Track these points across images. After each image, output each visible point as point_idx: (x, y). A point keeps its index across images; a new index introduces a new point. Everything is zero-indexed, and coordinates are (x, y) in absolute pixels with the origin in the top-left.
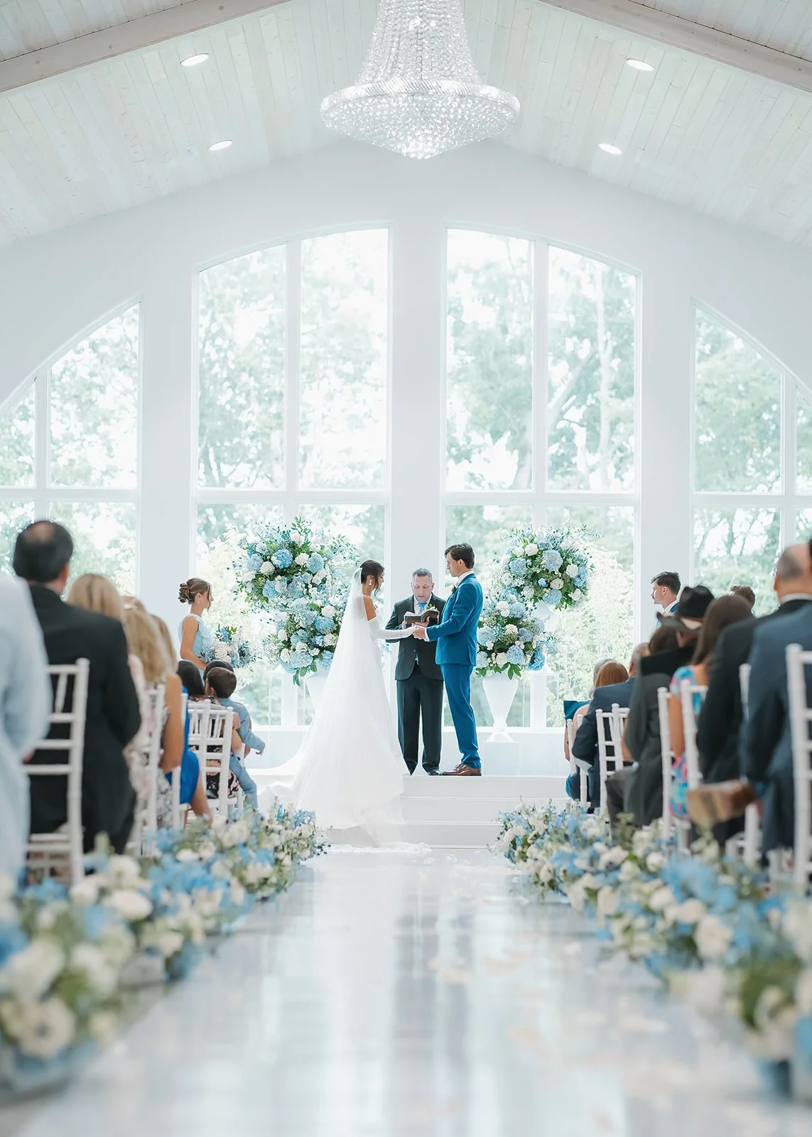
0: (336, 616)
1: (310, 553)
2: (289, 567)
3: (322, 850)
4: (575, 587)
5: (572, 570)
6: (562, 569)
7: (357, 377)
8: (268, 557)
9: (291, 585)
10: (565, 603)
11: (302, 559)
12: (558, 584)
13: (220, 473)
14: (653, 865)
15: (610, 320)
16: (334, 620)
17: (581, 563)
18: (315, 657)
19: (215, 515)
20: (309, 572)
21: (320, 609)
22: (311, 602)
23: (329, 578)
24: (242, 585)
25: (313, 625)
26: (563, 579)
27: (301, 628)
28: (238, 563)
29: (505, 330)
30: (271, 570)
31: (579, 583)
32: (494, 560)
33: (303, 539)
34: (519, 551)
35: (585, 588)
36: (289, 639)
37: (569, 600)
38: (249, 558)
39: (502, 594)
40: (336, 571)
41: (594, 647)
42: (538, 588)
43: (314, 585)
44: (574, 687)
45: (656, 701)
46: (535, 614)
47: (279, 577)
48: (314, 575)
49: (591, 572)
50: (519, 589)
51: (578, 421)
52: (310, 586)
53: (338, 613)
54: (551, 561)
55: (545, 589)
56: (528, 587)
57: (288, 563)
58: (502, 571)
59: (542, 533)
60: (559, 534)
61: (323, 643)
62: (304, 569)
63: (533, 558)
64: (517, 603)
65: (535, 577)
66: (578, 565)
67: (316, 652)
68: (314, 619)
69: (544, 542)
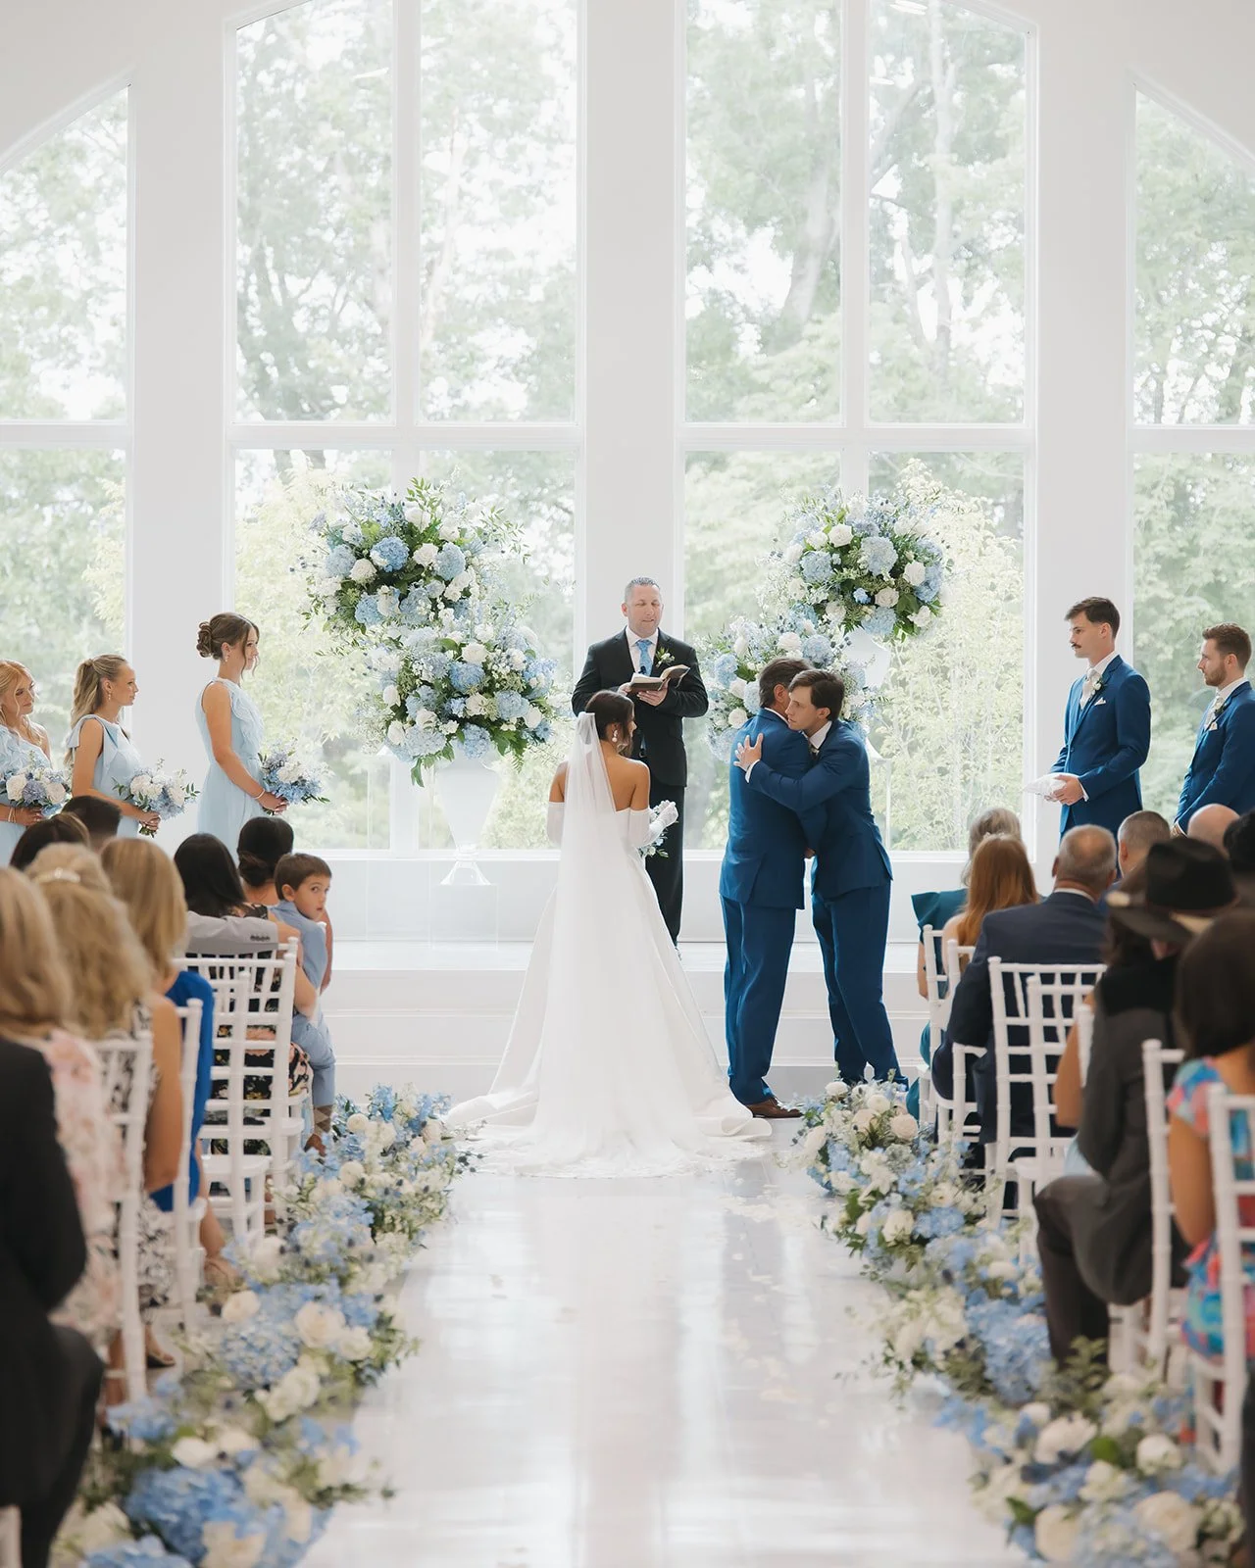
0: (488, 661)
1: (440, 544)
2: (403, 570)
3: (467, 1164)
4: (920, 603)
5: (914, 574)
6: (897, 571)
7: (518, 124)
8: (365, 552)
9: (406, 601)
10: (901, 631)
11: (426, 554)
12: (888, 597)
13: (284, 292)
14: (1151, 1464)
15: (950, 25)
16: (485, 668)
17: (930, 559)
18: (449, 737)
19: (276, 364)
20: (438, 578)
21: (459, 648)
22: (442, 636)
23: (475, 590)
24: (319, 603)
25: (447, 679)
26: (899, 589)
27: (425, 683)
28: (310, 560)
29: (769, 43)
30: (370, 574)
31: (926, 595)
32: (773, 553)
33: (427, 520)
34: (818, 538)
35: (937, 603)
36: (403, 702)
37: (909, 626)
38: (329, 550)
39: (790, 620)
40: (489, 574)
41: (945, 670)
42: (853, 606)
43: (448, 603)
44: (908, 740)
45: (1139, 1064)
46: (849, 656)
47: (385, 588)
48: (447, 583)
49: (948, 572)
50: (819, 608)
51: (894, 196)
52: (441, 606)
53: (492, 656)
54: (877, 556)
55: (865, 608)
56: (835, 603)
57: (400, 562)
58: (787, 573)
59: (859, 503)
60: (890, 507)
61: (464, 710)
62: (429, 573)
63: (845, 550)
64: (816, 636)
65: (847, 587)
66: (925, 563)
67: (453, 727)
68: (448, 668)
69: (864, 521)
